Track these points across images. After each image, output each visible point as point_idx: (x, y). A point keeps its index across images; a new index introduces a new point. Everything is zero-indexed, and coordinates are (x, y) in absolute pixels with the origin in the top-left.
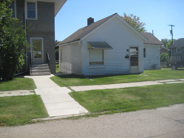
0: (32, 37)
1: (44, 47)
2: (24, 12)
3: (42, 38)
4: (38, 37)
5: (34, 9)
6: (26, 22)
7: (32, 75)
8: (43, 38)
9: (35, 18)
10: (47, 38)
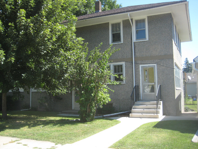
0: (141, 64)
1: (158, 77)
2: (132, 33)
3: (155, 65)
4: (149, 64)
5: (144, 27)
6: (134, 46)
7: (133, 116)
8: (157, 64)
9: (146, 39)
10: (162, 64)
